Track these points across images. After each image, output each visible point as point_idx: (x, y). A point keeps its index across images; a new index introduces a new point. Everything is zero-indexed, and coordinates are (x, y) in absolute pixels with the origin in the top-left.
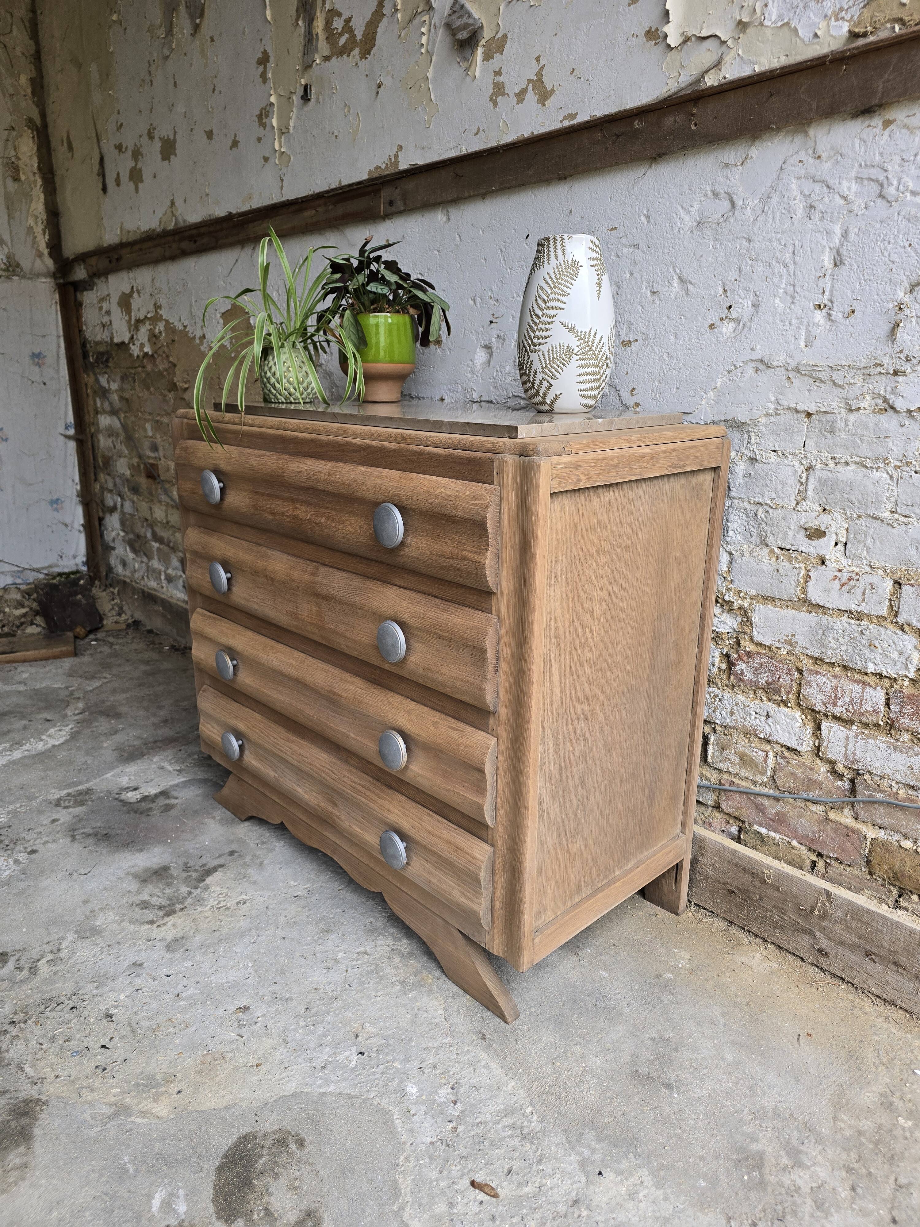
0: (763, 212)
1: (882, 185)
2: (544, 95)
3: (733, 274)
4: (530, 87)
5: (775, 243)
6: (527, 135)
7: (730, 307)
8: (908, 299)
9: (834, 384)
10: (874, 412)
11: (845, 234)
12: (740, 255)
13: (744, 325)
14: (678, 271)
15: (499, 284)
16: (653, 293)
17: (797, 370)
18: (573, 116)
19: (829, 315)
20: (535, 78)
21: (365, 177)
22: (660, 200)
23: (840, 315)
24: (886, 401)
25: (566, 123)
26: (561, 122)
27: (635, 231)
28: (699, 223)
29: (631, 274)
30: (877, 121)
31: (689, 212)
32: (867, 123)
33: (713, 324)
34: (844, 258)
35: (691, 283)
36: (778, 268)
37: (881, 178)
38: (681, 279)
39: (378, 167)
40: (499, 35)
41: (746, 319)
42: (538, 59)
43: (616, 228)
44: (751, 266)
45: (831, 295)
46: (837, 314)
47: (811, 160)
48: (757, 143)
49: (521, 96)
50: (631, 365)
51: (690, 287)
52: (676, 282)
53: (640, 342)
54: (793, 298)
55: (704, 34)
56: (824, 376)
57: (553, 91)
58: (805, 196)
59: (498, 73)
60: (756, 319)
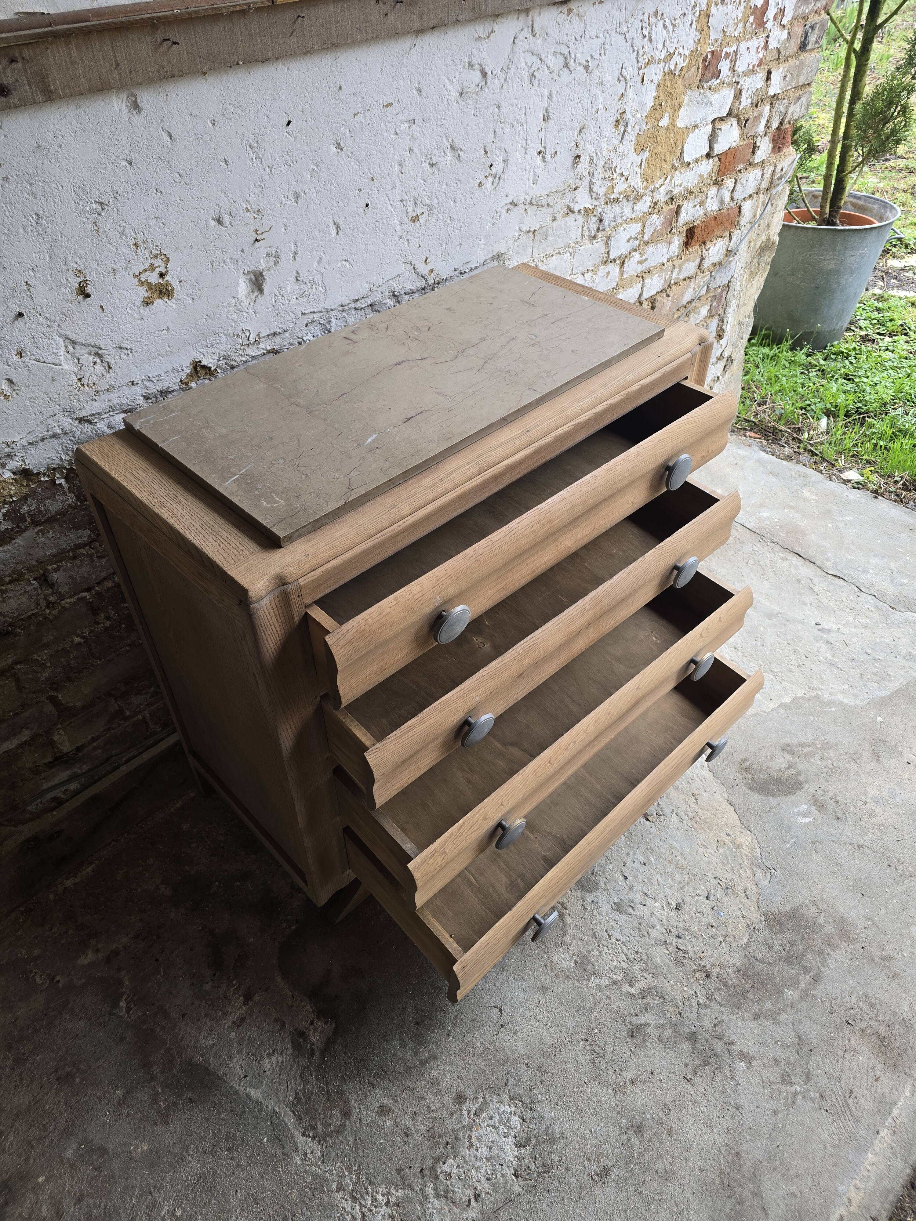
0: (506, 80)
1: (566, 58)
3: (491, 138)
5: (515, 107)
7: (491, 165)
8: (579, 139)
10: (563, 217)
11: (550, 95)
12: (494, 120)
13: (499, 178)
14: (450, 141)
15: (257, 190)
16: (432, 165)
17: (531, 203)
19: (544, 158)
22: (429, 72)
23: (549, 156)
27: (410, 105)
28: (461, 94)
29: (411, 150)
30: (564, 9)
31: (452, 82)
32: (560, 10)
33: (481, 183)
34: (550, 114)
35: (461, 150)
36: (518, 128)
37: (566, 52)
38: (453, 148)
41: (499, 173)
43: (391, 104)
44: (502, 128)
45: (545, 143)
46: (548, 157)
47: (531, 37)
48: (498, 21)
50: (422, 238)
51: (461, 153)
52: (448, 152)
53: (426, 214)
54: (526, 149)
56: (544, 202)
58: (528, 66)
60: (507, 172)
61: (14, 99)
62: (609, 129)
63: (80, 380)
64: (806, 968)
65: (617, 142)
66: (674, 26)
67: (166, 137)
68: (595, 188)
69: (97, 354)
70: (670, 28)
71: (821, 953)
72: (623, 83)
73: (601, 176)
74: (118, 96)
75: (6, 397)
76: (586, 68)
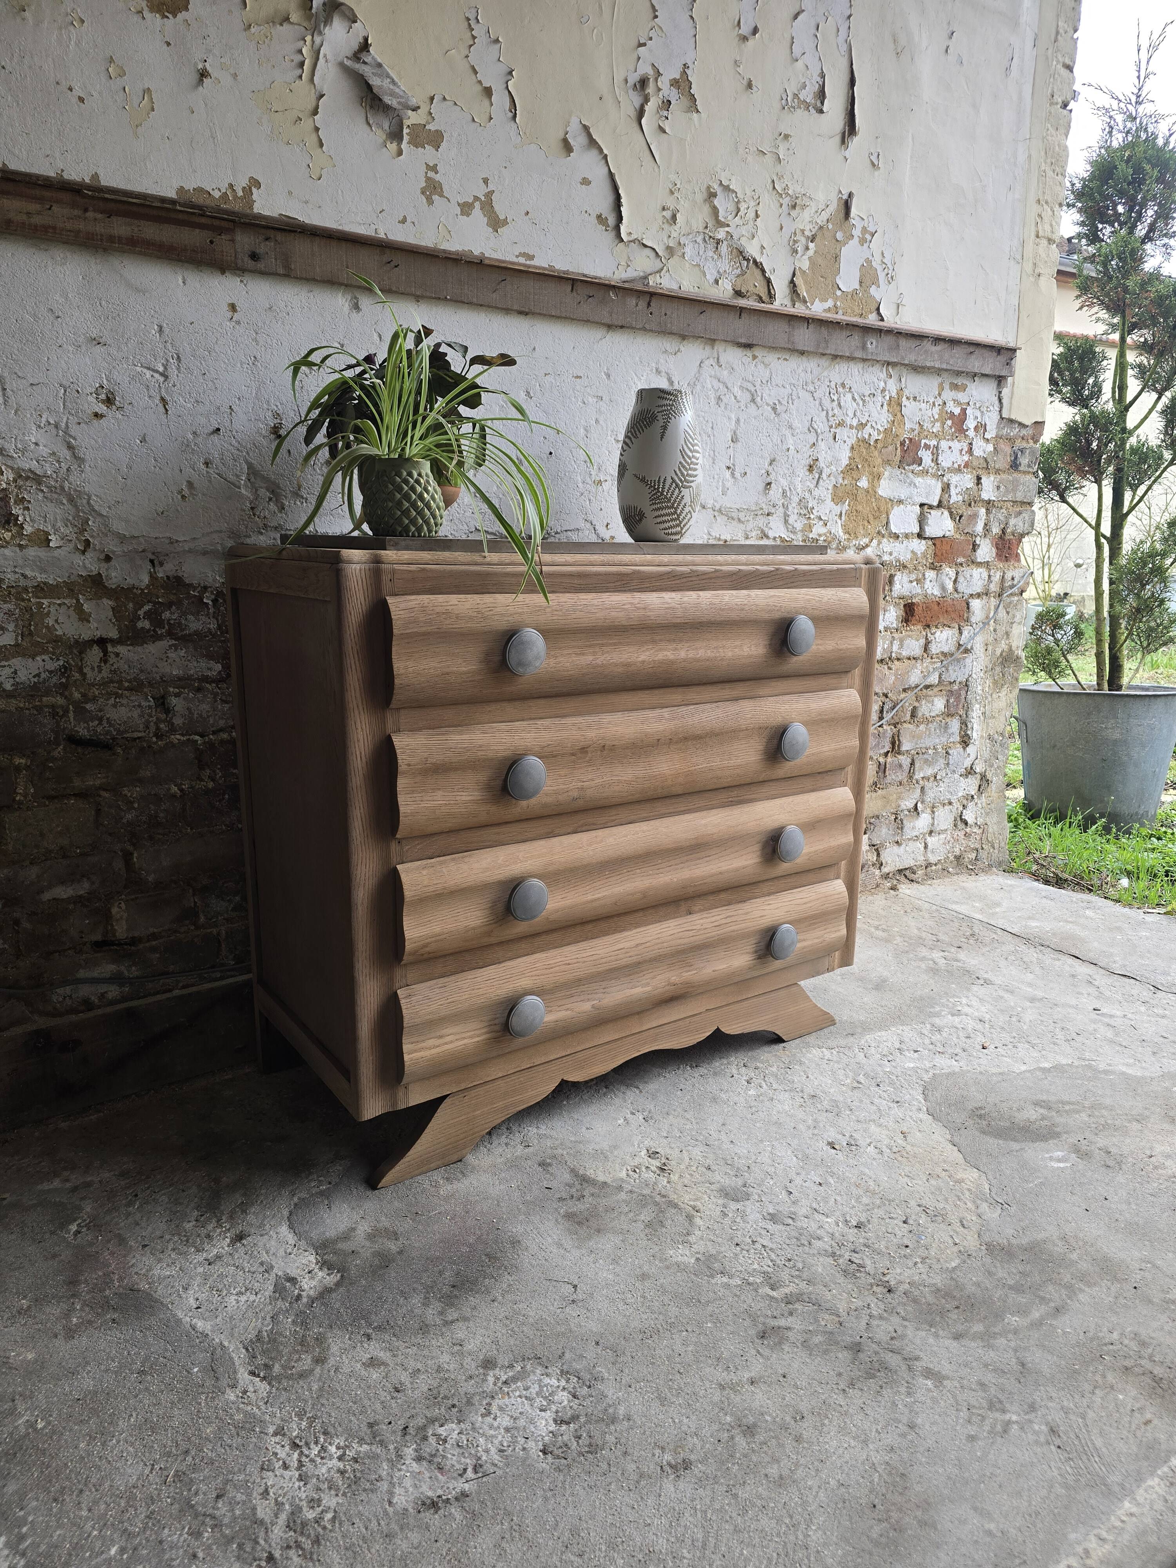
1: (752, 395)
2: (496, 223)
4: (477, 205)
6: (476, 253)
8: (770, 469)
9: (739, 520)
11: (738, 420)
17: (720, 511)
18: (532, 257)
19: (733, 474)
20: (483, 198)
21: (172, 194)
22: (617, 363)
24: (762, 531)
25: (522, 260)
26: (517, 257)
27: (597, 384)
29: (597, 421)
30: (749, 353)
34: (738, 437)
36: (704, 437)
37: (753, 389)
39: (200, 190)
40: (431, 127)
42: (486, 181)
43: (580, 377)
45: (734, 461)
46: (737, 475)
47: (717, 366)
48: (685, 342)
49: (466, 208)
53: (608, 482)
54: (713, 459)
55: (645, 242)
56: (735, 515)
57: (505, 222)
59: (434, 169)
61: (261, 265)
62: (802, 472)
63: (252, 508)
64: (1043, 1299)
65: (812, 486)
66: (864, 401)
67: (376, 337)
68: (791, 520)
69: (273, 492)
70: (861, 403)
71: (1069, 1287)
72: (813, 434)
73: (796, 511)
74: (343, 295)
75: (183, 497)
76: (774, 409)
